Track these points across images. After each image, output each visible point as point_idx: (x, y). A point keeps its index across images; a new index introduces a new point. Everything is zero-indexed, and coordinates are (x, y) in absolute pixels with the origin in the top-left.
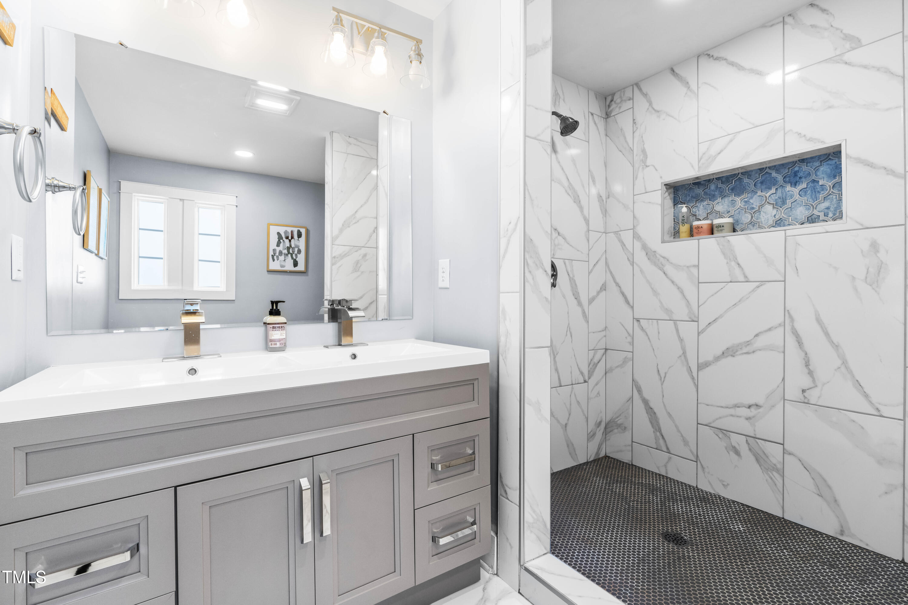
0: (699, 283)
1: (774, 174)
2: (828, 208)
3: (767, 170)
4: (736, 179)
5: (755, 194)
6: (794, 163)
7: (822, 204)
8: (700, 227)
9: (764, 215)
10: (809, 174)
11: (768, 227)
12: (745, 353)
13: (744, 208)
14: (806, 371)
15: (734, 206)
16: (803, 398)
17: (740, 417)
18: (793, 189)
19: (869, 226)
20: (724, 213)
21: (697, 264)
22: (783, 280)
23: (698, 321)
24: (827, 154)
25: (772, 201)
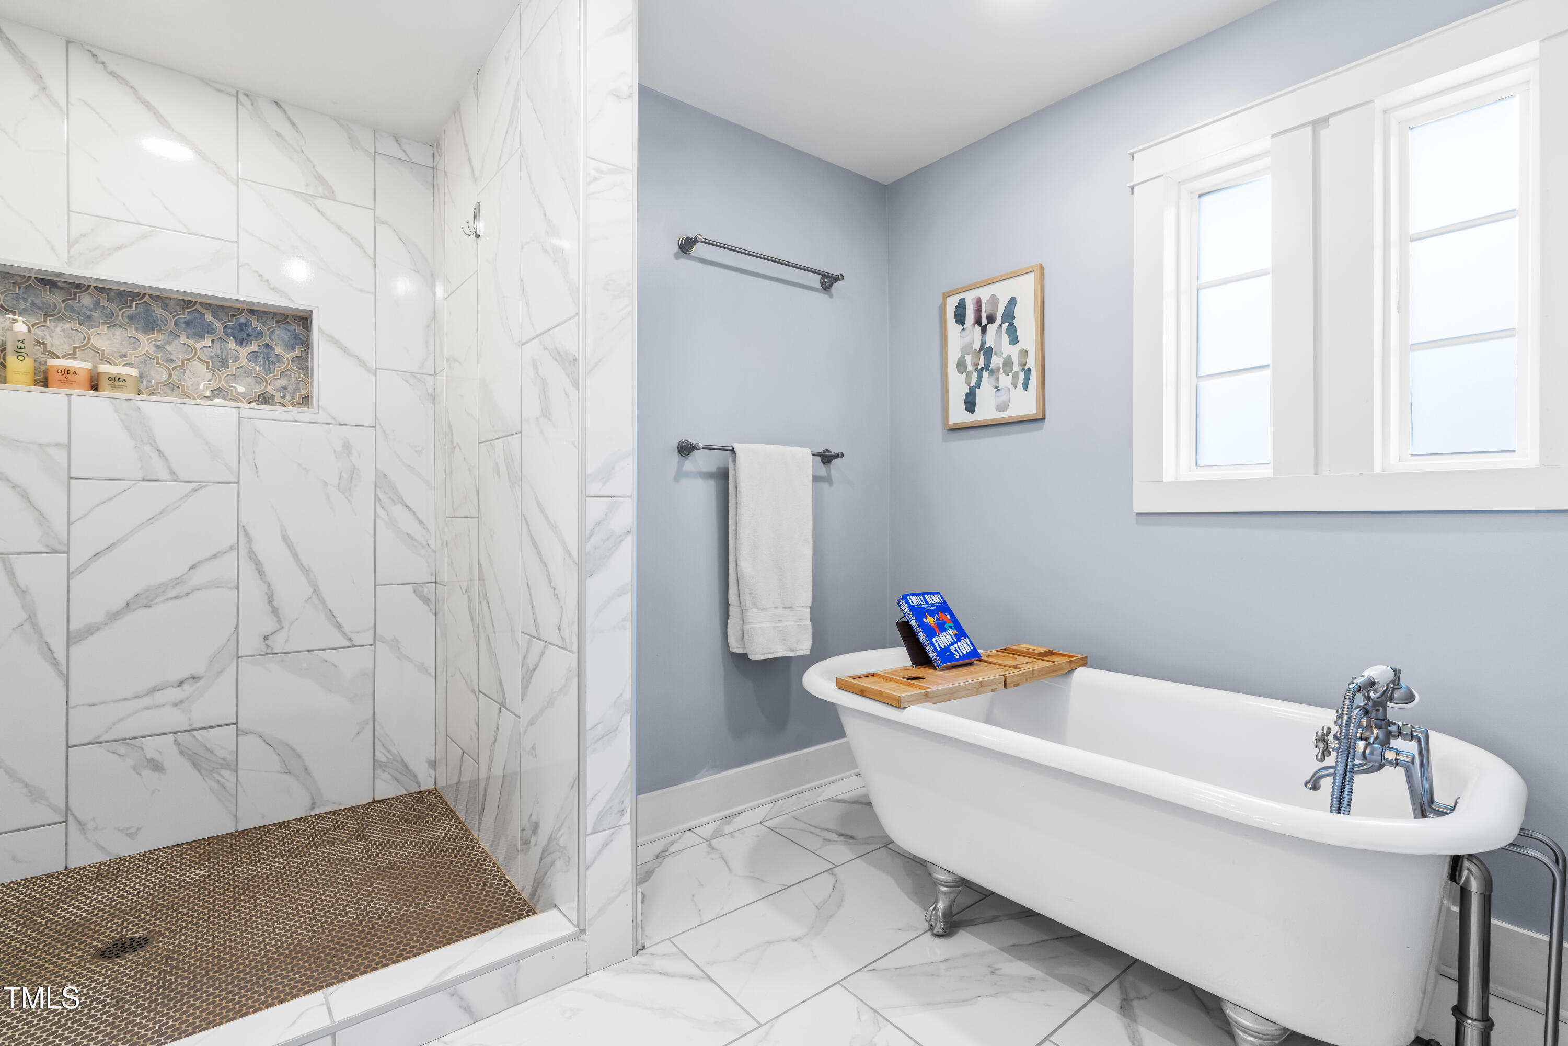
0: (70, 478)
1: (209, 317)
2: (285, 388)
3: (197, 306)
4: (138, 302)
5: (175, 338)
6: (239, 311)
7: (278, 380)
8: (72, 372)
9: (191, 376)
10: (261, 334)
11: (198, 397)
12: (172, 598)
13: (156, 356)
14: (269, 609)
15: (135, 349)
16: (263, 647)
17: (163, 705)
18: (237, 348)
19: (343, 423)
20: (112, 356)
21: (66, 441)
22: (236, 481)
23: (68, 552)
24: (284, 315)
25: (205, 357)
